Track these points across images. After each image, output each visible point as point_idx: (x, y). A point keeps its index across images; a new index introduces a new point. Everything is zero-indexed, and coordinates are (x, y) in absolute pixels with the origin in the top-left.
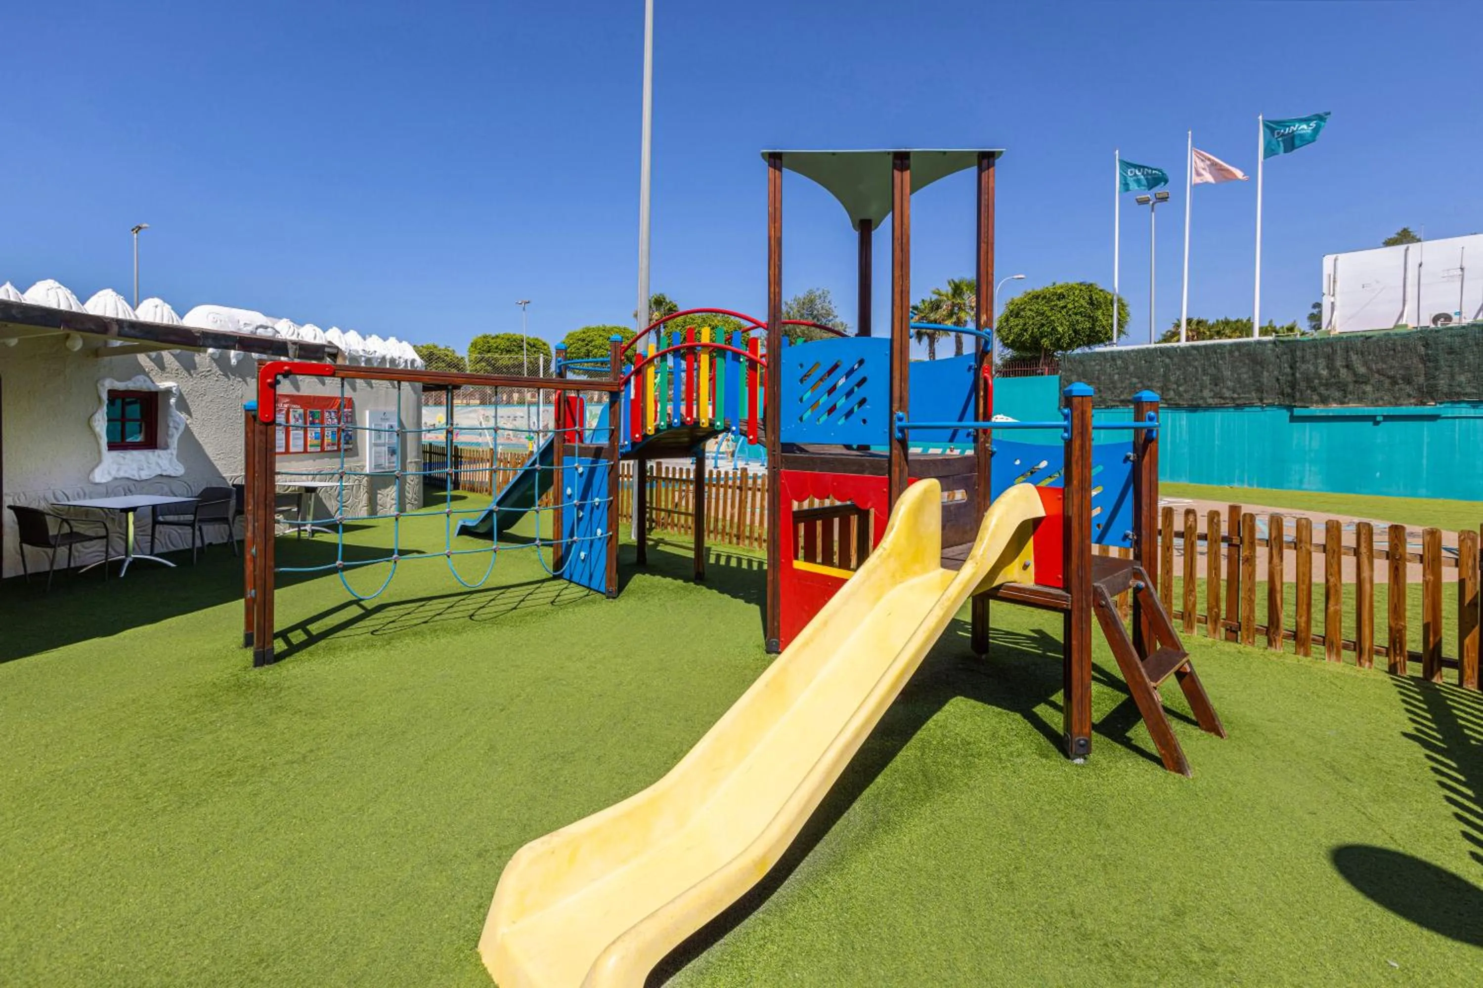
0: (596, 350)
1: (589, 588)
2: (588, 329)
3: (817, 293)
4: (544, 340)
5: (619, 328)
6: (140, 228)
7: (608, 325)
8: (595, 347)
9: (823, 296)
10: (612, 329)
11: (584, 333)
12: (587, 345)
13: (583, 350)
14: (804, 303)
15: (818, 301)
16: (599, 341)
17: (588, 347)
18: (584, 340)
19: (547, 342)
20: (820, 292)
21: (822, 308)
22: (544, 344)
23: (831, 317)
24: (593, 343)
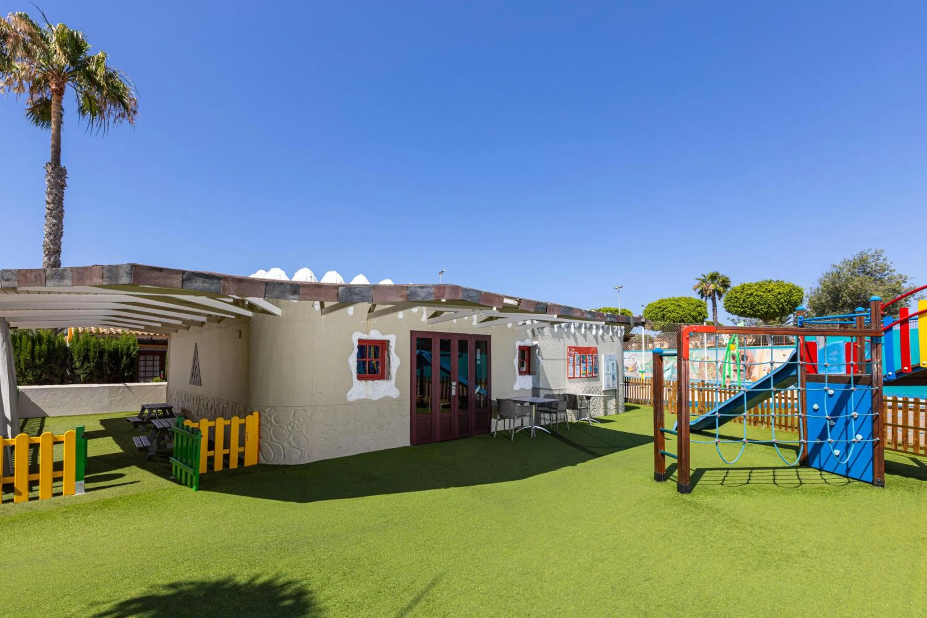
0: (669, 314)
1: (848, 477)
2: (663, 301)
3: (870, 254)
4: (629, 310)
5: (685, 298)
6: (442, 272)
7: (676, 297)
8: (669, 312)
9: (877, 255)
10: (680, 299)
11: (660, 303)
12: (662, 311)
13: (660, 314)
14: (854, 264)
15: (870, 260)
16: (671, 308)
17: (664, 312)
18: (660, 308)
19: (631, 311)
20: (873, 252)
21: (876, 265)
22: (630, 312)
23: (886, 273)
24: (667, 309)
